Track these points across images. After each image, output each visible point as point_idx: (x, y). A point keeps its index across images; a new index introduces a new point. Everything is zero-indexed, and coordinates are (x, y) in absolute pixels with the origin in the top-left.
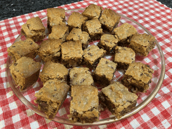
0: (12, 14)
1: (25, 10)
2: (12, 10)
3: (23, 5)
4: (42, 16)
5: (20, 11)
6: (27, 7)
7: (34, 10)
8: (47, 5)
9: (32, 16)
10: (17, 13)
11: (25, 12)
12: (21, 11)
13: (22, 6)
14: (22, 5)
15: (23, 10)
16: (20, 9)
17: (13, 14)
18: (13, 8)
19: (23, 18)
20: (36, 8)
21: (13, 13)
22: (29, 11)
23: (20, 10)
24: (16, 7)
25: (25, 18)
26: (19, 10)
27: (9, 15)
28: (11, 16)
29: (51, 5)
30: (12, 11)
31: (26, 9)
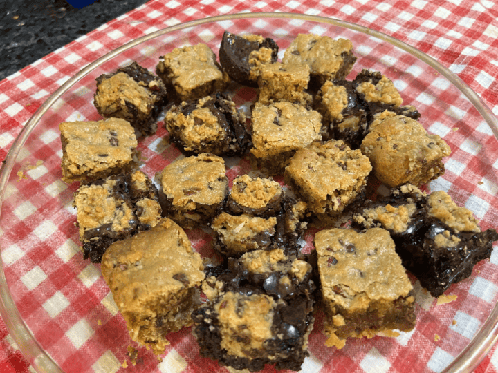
0: (14, 58)
1: (50, 35)
2: (9, 47)
3: (32, 22)
4: (114, 41)
5: (36, 42)
6: (51, 27)
7: (81, 29)
8: (111, 4)
9: (83, 49)
10: (29, 50)
11: (54, 42)
12: (40, 41)
13: (31, 27)
14: (31, 25)
15: (45, 37)
16: (30, 36)
17: (19, 57)
18: (7, 38)
19: (57, 64)
20: (84, 22)
21: (17, 53)
22: (64, 36)
23: (33, 41)
24: (16, 34)
25: (62, 61)
26: (29, 40)
27: (6, 64)
28: (13, 64)
29: (126, 3)
30: (8, 50)
31: (53, 32)
